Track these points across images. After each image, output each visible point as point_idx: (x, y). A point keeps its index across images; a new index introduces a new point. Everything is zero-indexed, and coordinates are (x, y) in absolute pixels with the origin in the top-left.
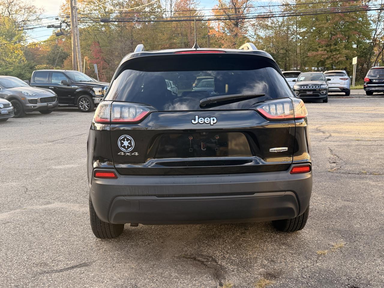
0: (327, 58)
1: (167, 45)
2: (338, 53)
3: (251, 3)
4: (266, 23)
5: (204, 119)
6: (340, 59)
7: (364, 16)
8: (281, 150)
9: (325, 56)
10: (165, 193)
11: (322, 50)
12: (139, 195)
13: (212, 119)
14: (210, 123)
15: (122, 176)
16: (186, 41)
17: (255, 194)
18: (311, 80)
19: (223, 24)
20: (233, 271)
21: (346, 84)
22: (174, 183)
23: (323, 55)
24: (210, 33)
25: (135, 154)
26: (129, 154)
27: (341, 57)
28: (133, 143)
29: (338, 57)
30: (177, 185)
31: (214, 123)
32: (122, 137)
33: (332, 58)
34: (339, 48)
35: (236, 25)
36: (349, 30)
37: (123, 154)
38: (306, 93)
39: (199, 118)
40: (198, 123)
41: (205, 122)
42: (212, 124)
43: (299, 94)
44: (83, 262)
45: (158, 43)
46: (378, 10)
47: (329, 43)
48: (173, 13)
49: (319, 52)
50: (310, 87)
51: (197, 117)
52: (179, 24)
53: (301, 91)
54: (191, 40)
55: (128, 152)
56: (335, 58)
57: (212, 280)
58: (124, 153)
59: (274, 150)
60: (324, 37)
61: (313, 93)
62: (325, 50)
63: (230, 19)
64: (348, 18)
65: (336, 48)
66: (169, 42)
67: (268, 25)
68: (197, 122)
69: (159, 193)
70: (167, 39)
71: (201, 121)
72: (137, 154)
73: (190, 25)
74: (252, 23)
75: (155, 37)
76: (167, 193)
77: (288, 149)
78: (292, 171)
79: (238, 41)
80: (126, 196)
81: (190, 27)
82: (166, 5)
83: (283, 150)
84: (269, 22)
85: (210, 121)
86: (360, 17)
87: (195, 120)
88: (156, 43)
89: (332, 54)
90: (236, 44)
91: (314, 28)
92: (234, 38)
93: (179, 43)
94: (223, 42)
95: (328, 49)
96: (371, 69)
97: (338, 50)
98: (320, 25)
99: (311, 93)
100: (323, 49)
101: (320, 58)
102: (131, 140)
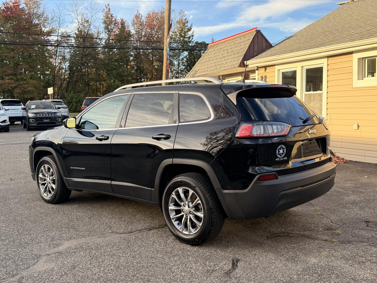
0: (15, 87)
2: (25, 82)
6: (29, 89)
9: (12, 85)
11: (8, 79)
18: (44, 109)
21: (66, 113)
23: (10, 84)
27: (29, 87)
29: (26, 86)
33: (20, 88)
34: (26, 78)
38: (43, 121)
43: (35, 122)
47: (15, 73)
49: (7, 81)
50: (46, 115)
53: (38, 119)
56: (23, 87)
60: (9, 66)
61: (50, 121)
62: (12, 79)
64: (32, 49)
65: (23, 77)
89: (20, 84)
95: (15, 79)
96: (86, 99)
97: (25, 80)
98: (4, 54)
99: (48, 121)
100: (9, 77)
101: (8, 87)
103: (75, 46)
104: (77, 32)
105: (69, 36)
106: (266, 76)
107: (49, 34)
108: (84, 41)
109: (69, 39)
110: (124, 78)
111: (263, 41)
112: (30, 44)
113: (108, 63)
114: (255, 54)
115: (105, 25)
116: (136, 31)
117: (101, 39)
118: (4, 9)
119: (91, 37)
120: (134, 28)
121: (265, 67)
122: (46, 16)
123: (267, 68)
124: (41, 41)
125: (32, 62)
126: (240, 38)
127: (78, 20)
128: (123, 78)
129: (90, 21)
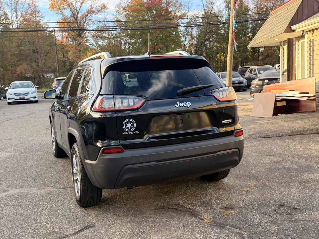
1: (16, 52)
3: (90, 18)
4: (104, 35)
5: (183, 103)
7: (176, 31)
8: (229, 121)
10: (161, 159)
12: (143, 163)
13: (188, 103)
14: (187, 106)
15: (127, 150)
16: (34, 48)
17: (218, 152)
19: (67, 34)
20: (202, 210)
22: (167, 151)
24: (57, 42)
25: (136, 132)
26: (131, 133)
28: (135, 125)
30: (166, 153)
31: (189, 106)
32: (126, 121)
35: (79, 35)
36: (167, 41)
37: (126, 133)
39: (179, 103)
40: (180, 106)
41: (184, 106)
42: (188, 106)
44: (86, 225)
45: (8, 50)
46: (185, 27)
47: (154, 51)
48: (19, 24)
51: (178, 102)
52: (26, 34)
54: (39, 48)
55: (131, 132)
57: (192, 218)
58: (128, 132)
59: (225, 122)
63: (73, 31)
64: (166, 32)
66: (18, 49)
67: (105, 36)
68: (178, 106)
69: (158, 159)
70: (17, 46)
71: (181, 104)
72: (137, 132)
73: (38, 35)
74: (92, 34)
75: (3, 45)
76: (163, 159)
77: (232, 120)
78: (235, 135)
79: (82, 48)
80: (132, 164)
81: (37, 36)
82: (12, 17)
83: (230, 121)
84: (105, 34)
85: (187, 104)
86: (174, 32)
87: (177, 104)
88: (6, 50)
90: (81, 51)
91: (141, 40)
92: (79, 46)
93: (27, 50)
94: (69, 49)
98: (146, 37)
102: (133, 123)
103: (202, 25)
104: (204, 13)
105: (198, 17)
106: (313, 39)
107: (182, 17)
108: (208, 19)
109: (197, 20)
110: (241, 48)
111: (314, 4)
112: (164, 27)
113: (226, 37)
114: (305, 18)
115: (226, 4)
116: (255, 6)
117: (222, 17)
118: (147, 1)
119: (215, 16)
120: (253, 3)
121: (313, 30)
122: (180, 3)
123: (315, 31)
124: (173, 25)
125: (166, 42)
126: (292, 3)
127: (203, 3)
128: (239, 49)
129: (213, 2)
